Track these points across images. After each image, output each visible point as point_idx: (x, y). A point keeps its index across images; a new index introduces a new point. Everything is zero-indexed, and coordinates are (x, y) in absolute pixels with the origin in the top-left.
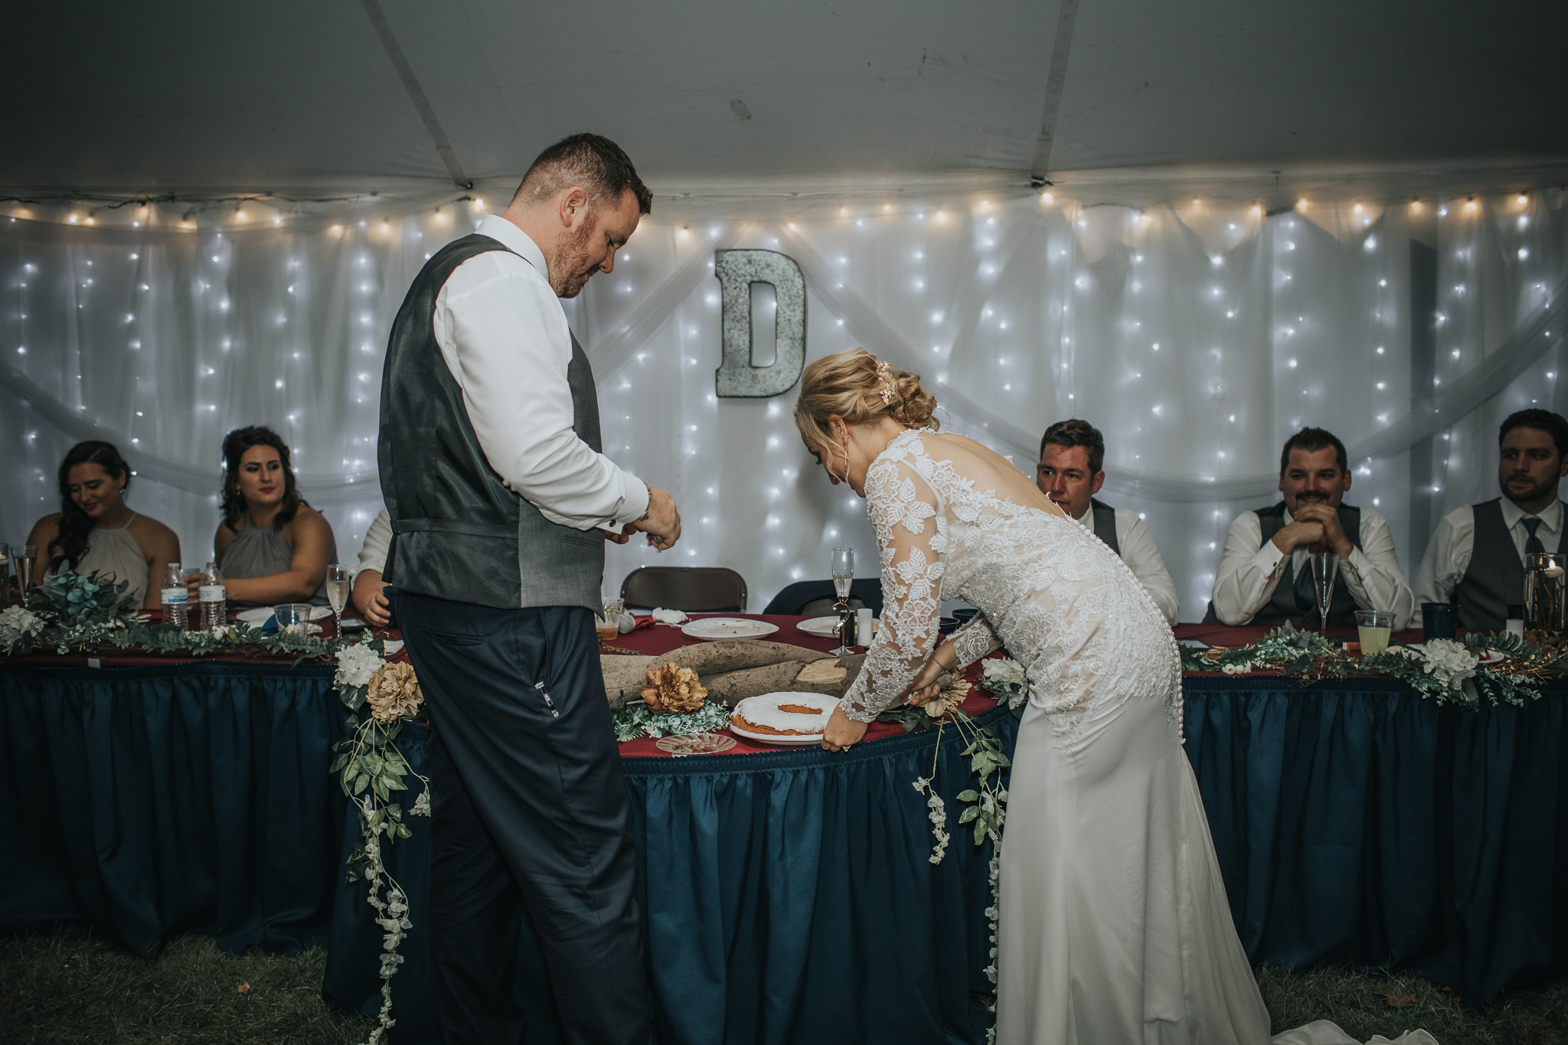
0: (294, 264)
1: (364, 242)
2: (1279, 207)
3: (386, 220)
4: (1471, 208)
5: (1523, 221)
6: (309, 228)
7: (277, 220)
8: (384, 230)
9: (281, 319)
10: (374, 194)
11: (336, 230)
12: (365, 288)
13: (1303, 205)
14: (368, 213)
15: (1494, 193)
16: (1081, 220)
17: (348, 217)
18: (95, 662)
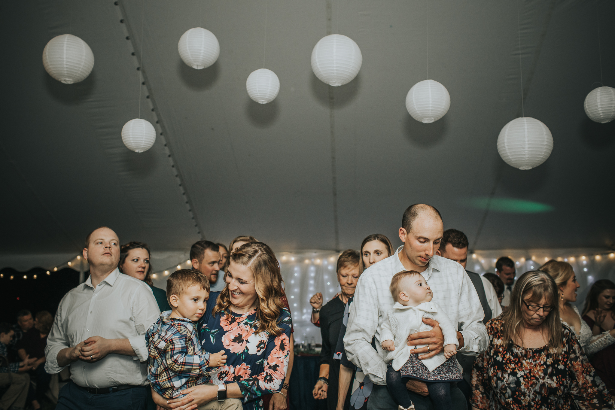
0: (296, 269)
1: (313, 264)
2: (528, 259)
3: (319, 259)
4: (572, 259)
5: (585, 262)
6: (300, 261)
7: (293, 259)
8: (318, 261)
9: (293, 282)
10: (315, 252)
11: (307, 261)
12: (312, 275)
13: (534, 258)
14: (315, 258)
15: (577, 256)
16: (483, 261)
17: (310, 258)
18: (299, 356)
